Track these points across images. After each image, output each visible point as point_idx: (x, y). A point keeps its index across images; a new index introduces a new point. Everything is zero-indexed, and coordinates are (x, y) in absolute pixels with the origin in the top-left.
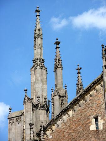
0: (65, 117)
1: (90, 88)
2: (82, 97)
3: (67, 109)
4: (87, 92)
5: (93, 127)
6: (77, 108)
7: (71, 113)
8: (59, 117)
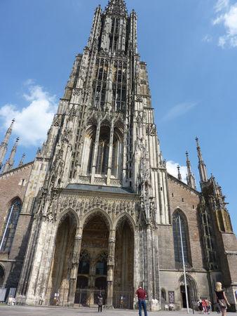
0: (8, 175)
1: (26, 165)
2: (20, 168)
3: (11, 171)
4: (23, 166)
5: (20, 184)
6: (16, 172)
7: (12, 174)
8: (5, 174)
